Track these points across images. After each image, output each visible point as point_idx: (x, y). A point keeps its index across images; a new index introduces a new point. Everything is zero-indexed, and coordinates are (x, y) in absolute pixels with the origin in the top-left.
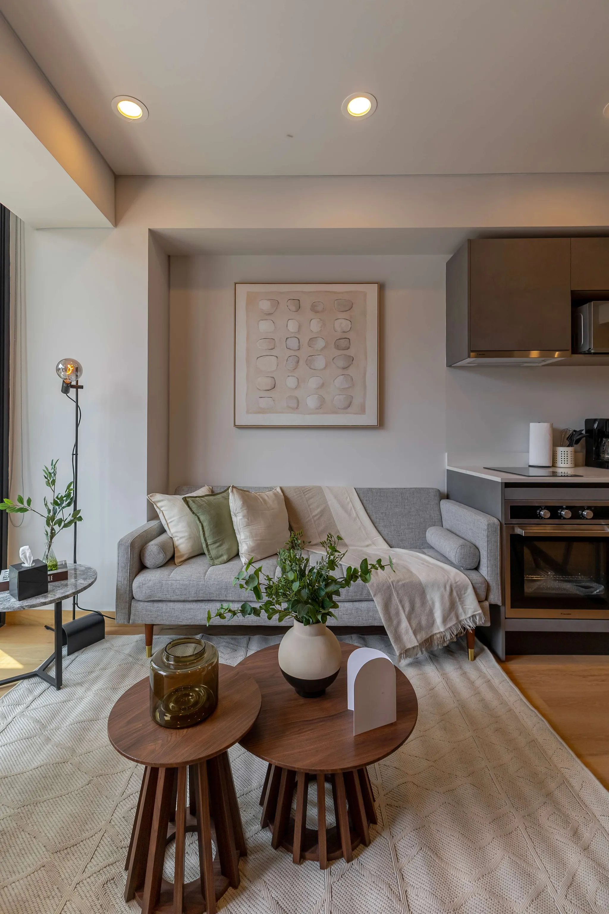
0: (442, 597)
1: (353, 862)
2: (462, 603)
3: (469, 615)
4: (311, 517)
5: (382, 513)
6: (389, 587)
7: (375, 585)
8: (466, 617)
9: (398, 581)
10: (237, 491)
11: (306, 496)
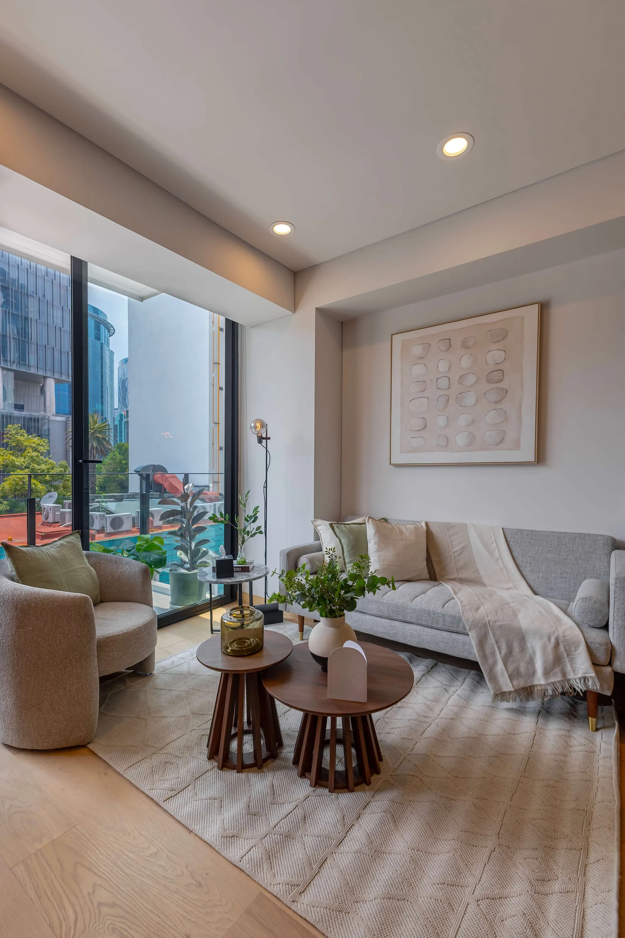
0: (544, 648)
1: (333, 794)
2: (572, 661)
3: (580, 675)
4: (452, 552)
5: (530, 557)
6: (485, 625)
7: (471, 620)
8: (575, 677)
9: (495, 622)
10: (372, 521)
11: (449, 532)
